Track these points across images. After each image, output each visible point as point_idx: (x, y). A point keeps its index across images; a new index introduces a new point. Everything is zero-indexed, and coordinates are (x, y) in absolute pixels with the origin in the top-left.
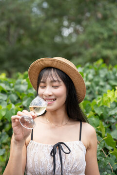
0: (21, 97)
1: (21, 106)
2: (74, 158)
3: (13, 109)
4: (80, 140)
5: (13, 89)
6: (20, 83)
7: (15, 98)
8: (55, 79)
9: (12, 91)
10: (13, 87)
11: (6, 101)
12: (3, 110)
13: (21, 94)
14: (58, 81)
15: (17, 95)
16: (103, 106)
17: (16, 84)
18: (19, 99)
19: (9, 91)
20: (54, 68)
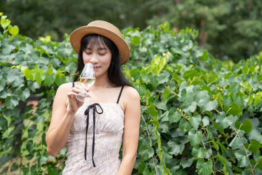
0: (64, 62)
1: (63, 71)
2: (107, 118)
3: (54, 74)
4: (118, 103)
5: (56, 53)
6: (64, 46)
7: (58, 63)
8: (102, 47)
9: (55, 55)
10: (56, 51)
11: (47, 65)
12: (43, 74)
13: (64, 60)
14: (105, 48)
15: (60, 59)
16: (150, 74)
17: (60, 47)
18: (62, 64)
19: (51, 55)
20: (101, 36)
